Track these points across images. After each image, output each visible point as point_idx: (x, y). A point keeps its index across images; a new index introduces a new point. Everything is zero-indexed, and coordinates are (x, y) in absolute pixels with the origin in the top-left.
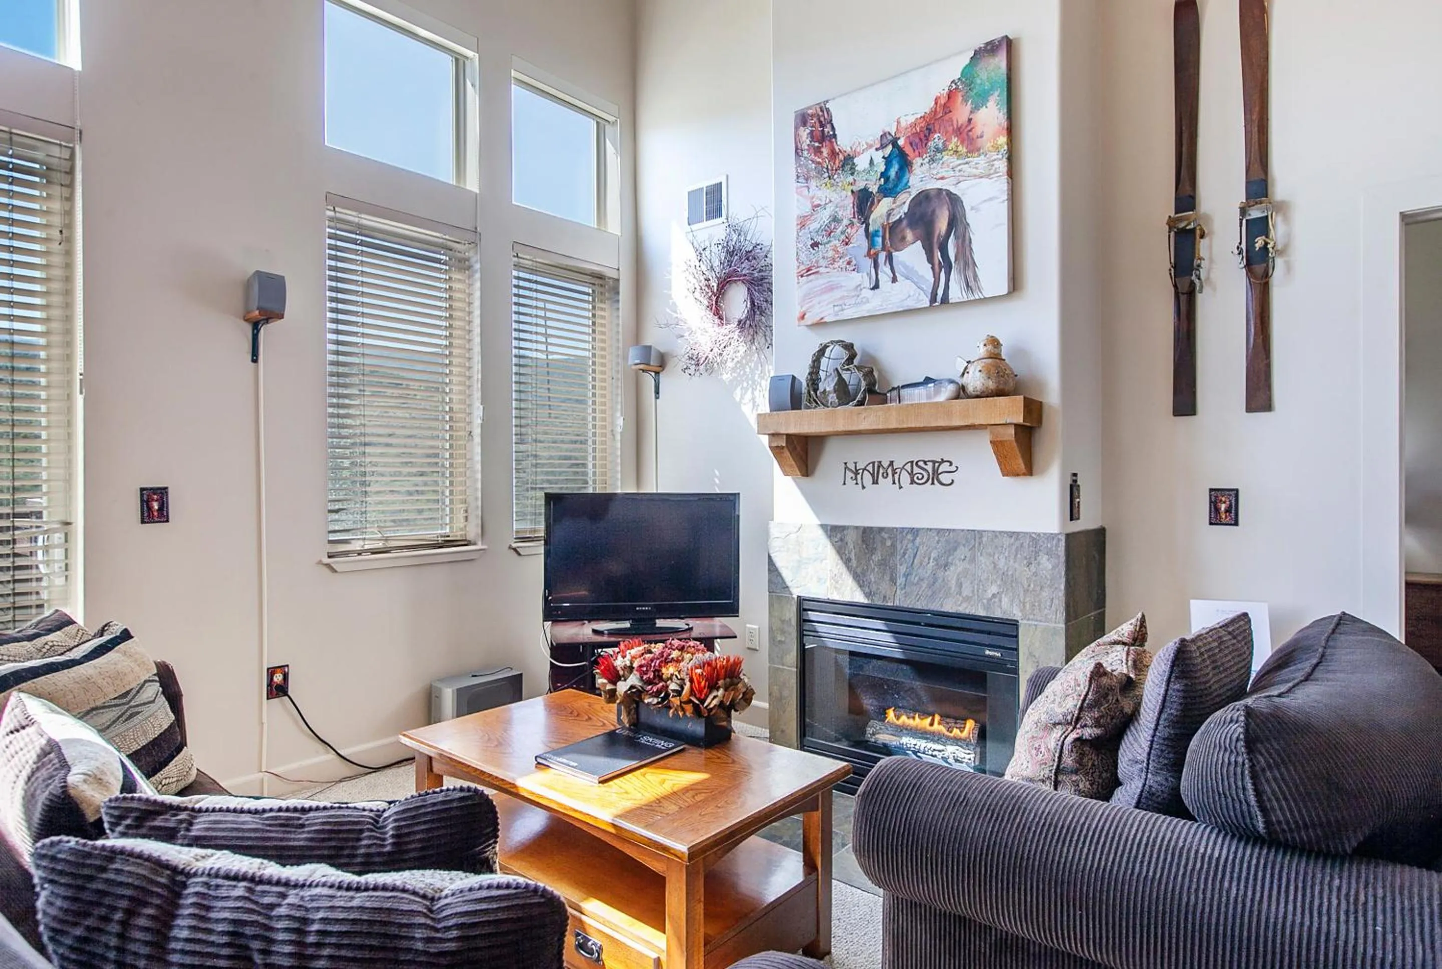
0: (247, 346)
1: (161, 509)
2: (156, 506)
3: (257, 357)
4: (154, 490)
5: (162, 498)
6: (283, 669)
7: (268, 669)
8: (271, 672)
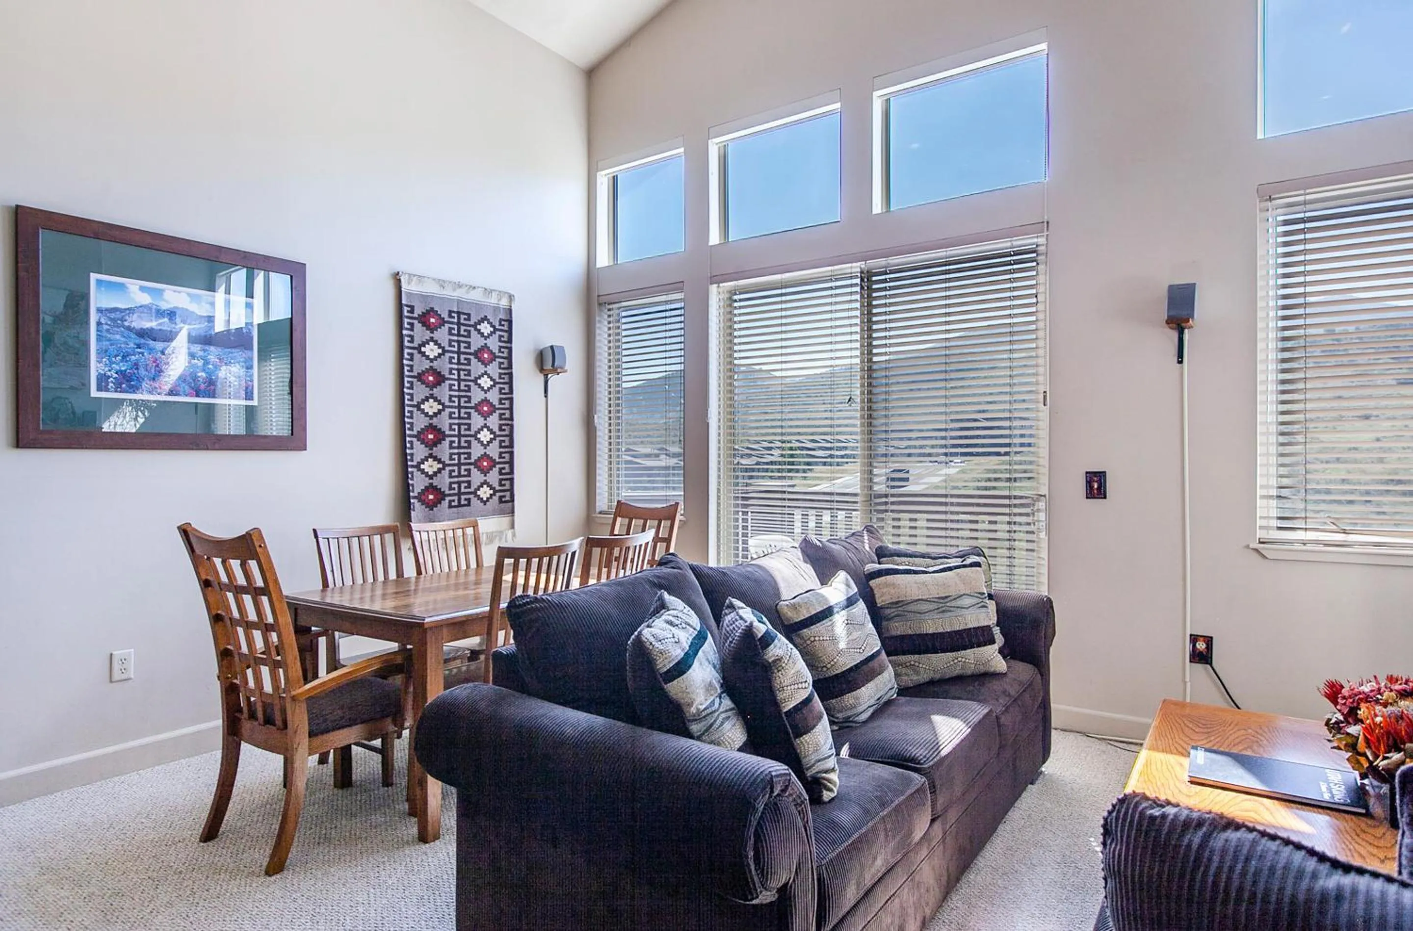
0: (1174, 350)
1: (1099, 488)
2: (1096, 486)
3: (1182, 358)
4: (1095, 474)
5: (1100, 480)
6: (1209, 641)
7: (1191, 635)
8: (1194, 639)
